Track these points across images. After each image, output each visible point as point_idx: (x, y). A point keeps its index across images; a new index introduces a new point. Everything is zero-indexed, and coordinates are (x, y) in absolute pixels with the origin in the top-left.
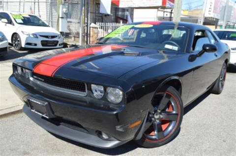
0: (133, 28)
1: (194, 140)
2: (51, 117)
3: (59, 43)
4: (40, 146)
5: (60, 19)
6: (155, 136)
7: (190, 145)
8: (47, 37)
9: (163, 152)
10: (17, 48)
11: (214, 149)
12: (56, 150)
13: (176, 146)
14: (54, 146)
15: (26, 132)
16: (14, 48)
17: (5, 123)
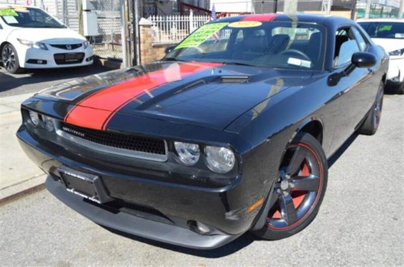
0: (226, 27)
1: (345, 219)
2: (106, 201)
3: (86, 57)
4: (87, 250)
5: (85, 13)
6: (282, 218)
7: (340, 230)
8: (63, 47)
9: (299, 245)
10: (12, 69)
11: (381, 234)
12: (115, 256)
13: (317, 233)
14: (111, 249)
15: (56, 225)
16: (6, 69)
17: (15, 210)
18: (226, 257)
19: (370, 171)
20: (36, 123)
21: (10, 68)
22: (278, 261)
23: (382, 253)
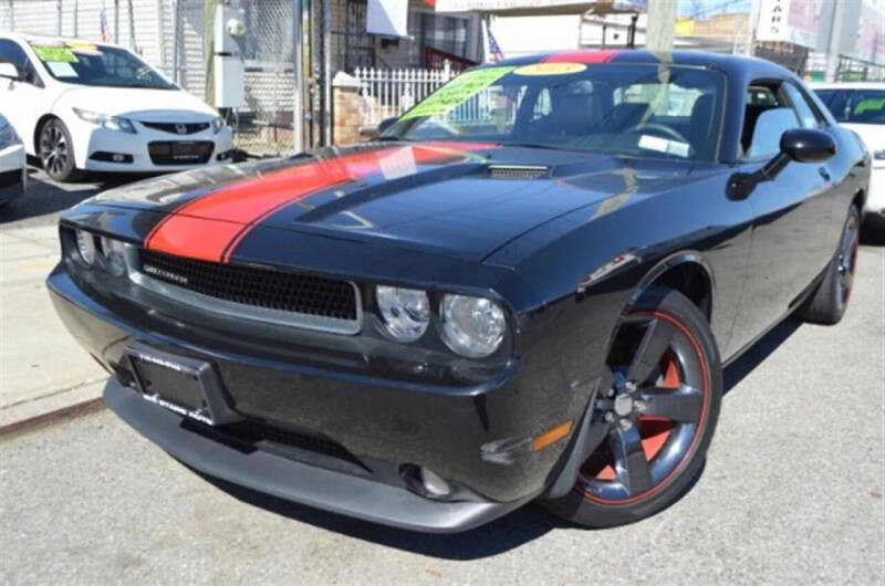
0: (510, 75)
1: (762, 492)
2: (224, 420)
3: (218, 150)
4: (182, 534)
5: (218, 60)
6: (617, 481)
7: (749, 514)
8: (170, 127)
9: (653, 542)
10: (59, 173)
11: (842, 526)
12: (243, 548)
13: (697, 518)
14: (235, 533)
15: (121, 481)
16: (48, 172)
17: (35, 451)
18: (488, 559)
19: (825, 397)
20: (90, 260)
21: (55, 170)
22: (604, 573)
23: (844, 564)
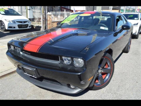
0: (79, 16)
1: (120, 83)
2: (38, 77)
3: (29, 25)
4: (31, 94)
5: (28, 11)
6: (99, 83)
7: (119, 86)
8: (21, 22)
9: (105, 92)
11: (132, 88)
13: (111, 88)
14: (40, 94)
15: (20, 85)
17: (5, 80)
18: (80, 96)
19: (128, 66)
20: (13, 50)
21: (2, 30)
23: (133, 94)
